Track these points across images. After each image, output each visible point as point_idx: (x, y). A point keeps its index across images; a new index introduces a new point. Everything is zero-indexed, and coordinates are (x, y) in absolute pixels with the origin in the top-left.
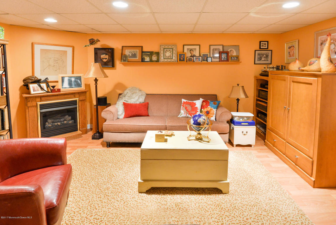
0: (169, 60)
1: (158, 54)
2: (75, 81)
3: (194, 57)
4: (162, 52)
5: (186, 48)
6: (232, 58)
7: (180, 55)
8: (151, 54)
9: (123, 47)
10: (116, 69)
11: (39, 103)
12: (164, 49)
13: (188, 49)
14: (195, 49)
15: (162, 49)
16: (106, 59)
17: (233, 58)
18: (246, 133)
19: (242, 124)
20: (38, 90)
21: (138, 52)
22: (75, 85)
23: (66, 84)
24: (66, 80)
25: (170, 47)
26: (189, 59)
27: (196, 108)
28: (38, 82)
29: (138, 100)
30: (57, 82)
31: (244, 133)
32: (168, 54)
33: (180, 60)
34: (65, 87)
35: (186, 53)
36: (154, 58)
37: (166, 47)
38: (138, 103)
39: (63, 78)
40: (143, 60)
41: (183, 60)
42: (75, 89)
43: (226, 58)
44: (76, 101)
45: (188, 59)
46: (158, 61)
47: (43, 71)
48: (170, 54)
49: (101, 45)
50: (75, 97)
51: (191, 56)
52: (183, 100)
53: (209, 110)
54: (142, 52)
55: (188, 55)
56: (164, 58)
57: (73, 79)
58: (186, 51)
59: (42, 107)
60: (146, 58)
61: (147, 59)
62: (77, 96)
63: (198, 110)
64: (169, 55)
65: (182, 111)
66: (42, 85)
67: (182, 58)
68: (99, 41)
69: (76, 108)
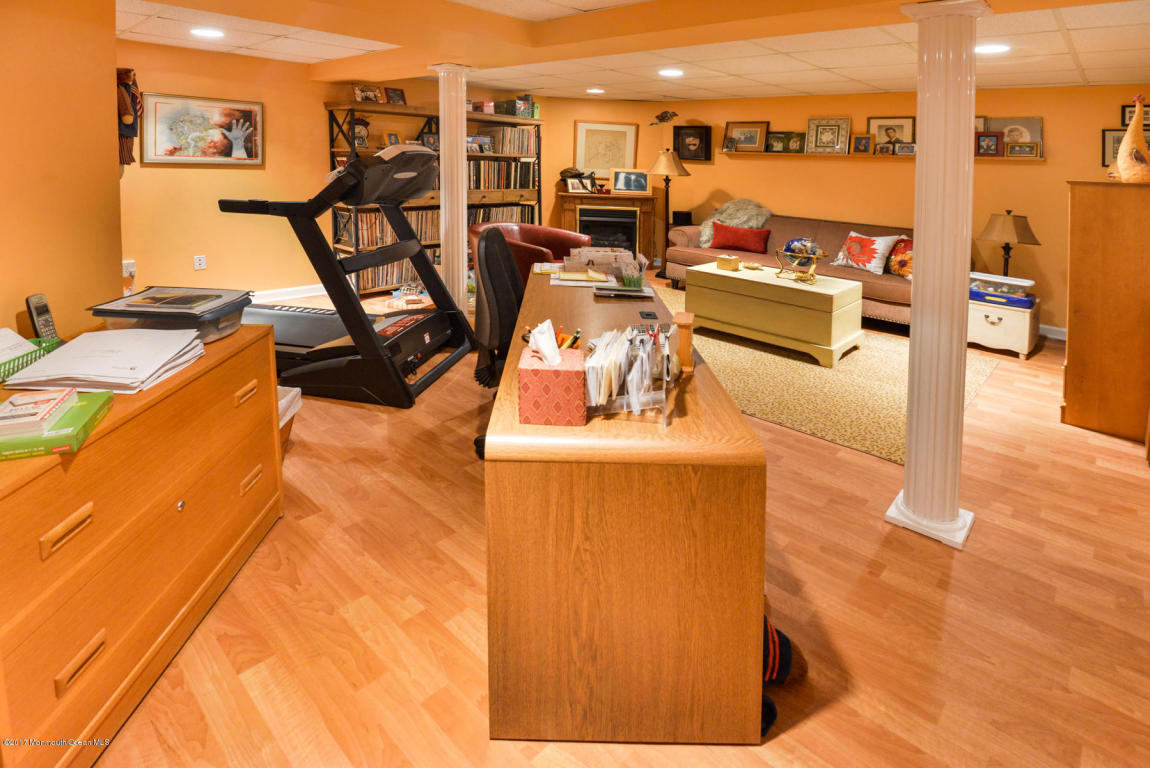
0: (828, 150)
1: (802, 136)
2: (636, 180)
3: (897, 146)
4: (813, 133)
5: (874, 124)
6: (1013, 148)
7: (857, 139)
8: (787, 136)
9: (728, 124)
10: (713, 164)
11: (579, 207)
12: (818, 127)
13: (880, 127)
14: (901, 127)
15: (813, 127)
16: (695, 145)
17: (1017, 148)
18: (997, 321)
19: (987, 297)
20: (578, 189)
21: (759, 133)
22: (635, 187)
23: (621, 184)
24: (622, 177)
25: (833, 122)
26: (882, 149)
27: (874, 251)
28: (579, 176)
29: (745, 222)
30: (607, 179)
31: (990, 319)
32: (827, 137)
33: (857, 149)
34: (620, 188)
35: (874, 136)
36: (794, 145)
37: (824, 122)
38: (746, 227)
39: (617, 175)
40: (768, 148)
41: (866, 150)
42: (635, 193)
43: (993, 147)
44: (635, 212)
45: (878, 147)
46: (801, 150)
47: (588, 161)
48: (832, 136)
49: (688, 121)
50: (634, 206)
51: (888, 143)
52: (853, 234)
53: (906, 259)
54: (768, 133)
55: (882, 139)
56: (816, 146)
57: (633, 177)
58: (874, 130)
59: (583, 212)
60: (775, 144)
61: (778, 146)
62: (639, 204)
63: (875, 255)
64: (829, 140)
65: (841, 255)
66: (584, 181)
67: (861, 146)
68: (676, 115)
69: (635, 223)
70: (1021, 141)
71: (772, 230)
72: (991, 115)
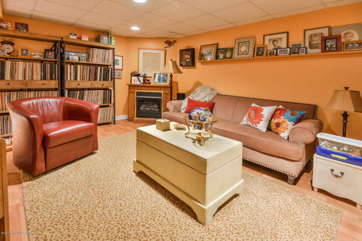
0: (244, 56)
1: (232, 49)
2: (163, 78)
3: (279, 50)
4: (237, 47)
5: (267, 38)
6: (347, 45)
7: (258, 48)
8: (225, 50)
9: (201, 46)
11: (136, 91)
12: (239, 43)
13: (270, 40)
14: (281, 39)
15: (237, 43)
16: (188, 59)
17: (350, 45)
18: (340, 175)
19: (333, 155)
20: (137, 82)
21: (214, 49)
22: (162, 81)
23: (156, 80)
24: (157, 76)
25: (246, 40)
26: (270, 53)
27: (262, 116)
28: (138, 75)
29: (203, 98)
30: (151, 77)
31: (334, 173)
32: (243, 49)
33: (258, 55)
35: (267, 45)
36: (228, 55)
37: (242, 41)
38: (203, 101)
39: (155, 74)
41: (262, 54)
42: (162, 84)
43: (334, 46)
44: (161, 93)
45: (268, 52)
46: (231, 57)
47: (144, 67)
48: (246, 48)
50: (161, 90)
51: (274, 49)
52: (253, 105)
53: (280, 122)
55: (271, 47)
56: (238, 54)
57: (162, 76)
58: (267, 42)
59: (138, 94)
60: (220, 55)
61: (221, 56)
62: (163, 89)
63: (262, 119)
64: (244, 50)
65: (245, 118)
66: (140, 78)
67: (260, 52)
68: (176, 42)
69: (161, 99)
70: (352, 40)
71: (215, 102)
72: (332, 25)
